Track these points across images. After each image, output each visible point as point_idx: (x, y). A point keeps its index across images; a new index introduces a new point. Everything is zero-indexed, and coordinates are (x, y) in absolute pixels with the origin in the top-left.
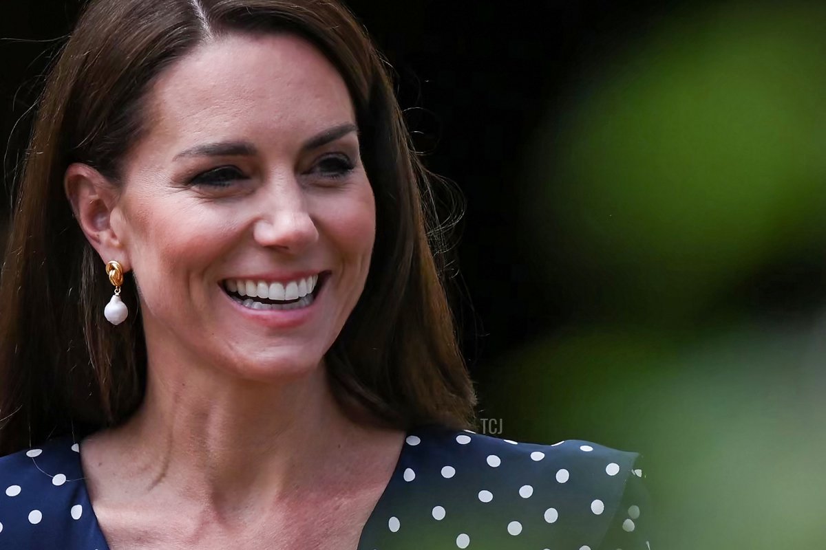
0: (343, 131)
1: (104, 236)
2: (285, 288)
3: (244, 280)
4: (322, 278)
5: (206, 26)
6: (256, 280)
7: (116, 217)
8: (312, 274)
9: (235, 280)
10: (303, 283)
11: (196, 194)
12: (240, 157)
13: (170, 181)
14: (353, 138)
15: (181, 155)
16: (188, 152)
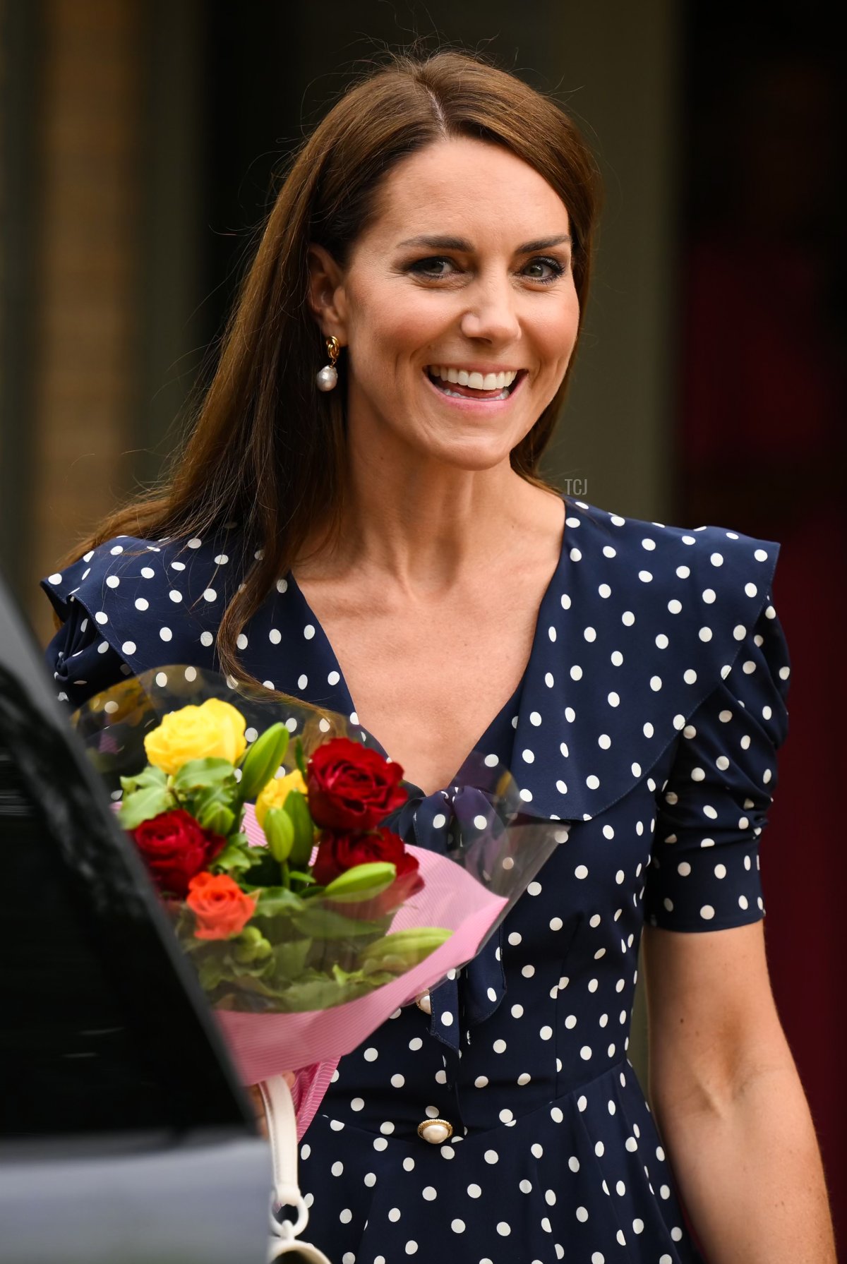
0: (558, 240)
1: (328, 312)
2: (484, 379)
3: (448, 367)
4: (520, 374)
5: (443, 128)
6: (458, 368)
7: (340, 295)
8: (511, 370)
9: (439, 367)
10: (502, 375)
11: (412, 281)
12: (459, 252)
13: (391, 266)
14: (566, 248)
15: (405, 243)
16: (410, 241)
